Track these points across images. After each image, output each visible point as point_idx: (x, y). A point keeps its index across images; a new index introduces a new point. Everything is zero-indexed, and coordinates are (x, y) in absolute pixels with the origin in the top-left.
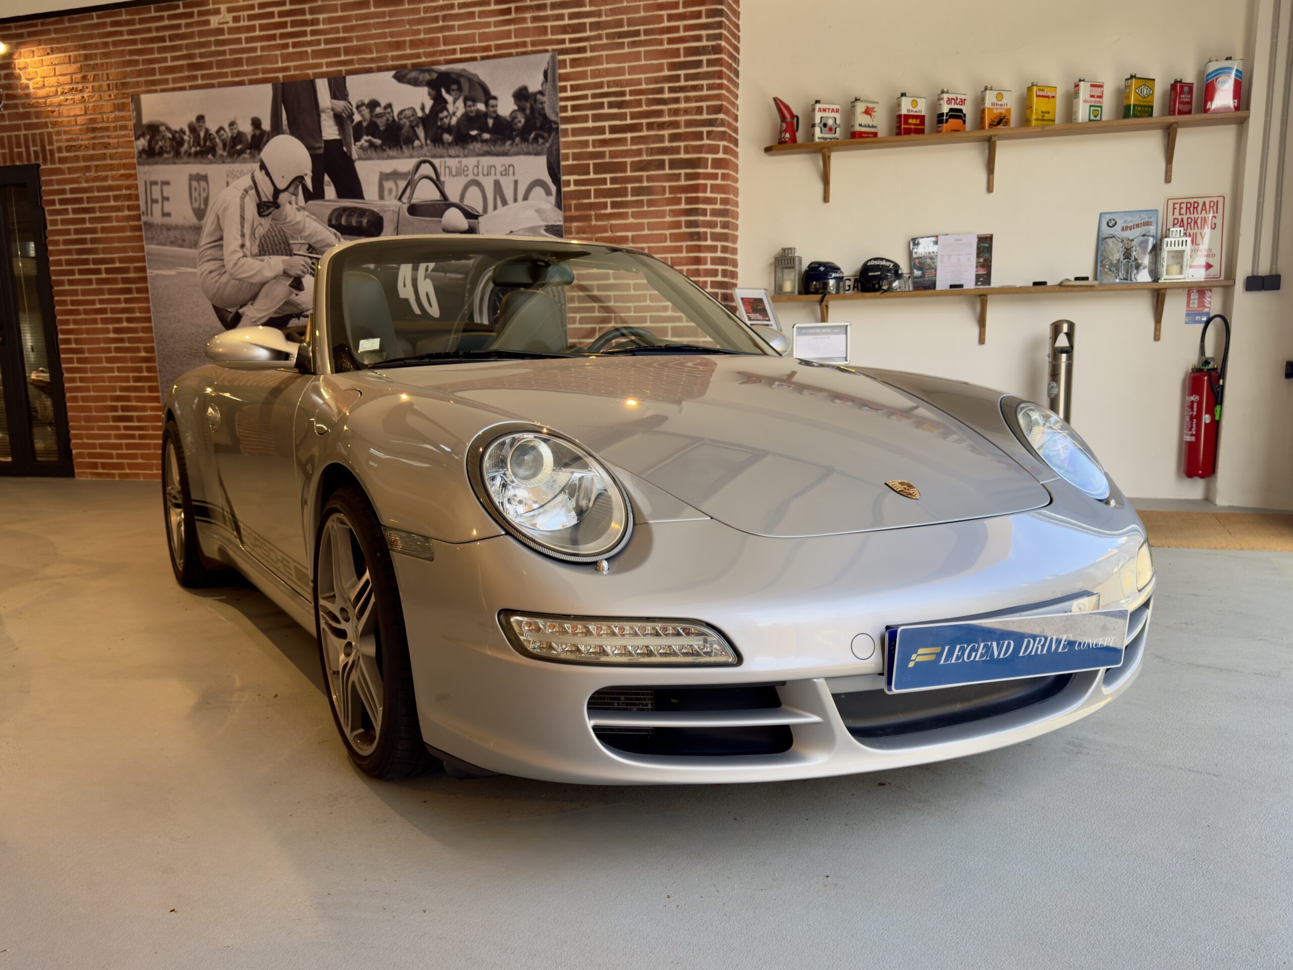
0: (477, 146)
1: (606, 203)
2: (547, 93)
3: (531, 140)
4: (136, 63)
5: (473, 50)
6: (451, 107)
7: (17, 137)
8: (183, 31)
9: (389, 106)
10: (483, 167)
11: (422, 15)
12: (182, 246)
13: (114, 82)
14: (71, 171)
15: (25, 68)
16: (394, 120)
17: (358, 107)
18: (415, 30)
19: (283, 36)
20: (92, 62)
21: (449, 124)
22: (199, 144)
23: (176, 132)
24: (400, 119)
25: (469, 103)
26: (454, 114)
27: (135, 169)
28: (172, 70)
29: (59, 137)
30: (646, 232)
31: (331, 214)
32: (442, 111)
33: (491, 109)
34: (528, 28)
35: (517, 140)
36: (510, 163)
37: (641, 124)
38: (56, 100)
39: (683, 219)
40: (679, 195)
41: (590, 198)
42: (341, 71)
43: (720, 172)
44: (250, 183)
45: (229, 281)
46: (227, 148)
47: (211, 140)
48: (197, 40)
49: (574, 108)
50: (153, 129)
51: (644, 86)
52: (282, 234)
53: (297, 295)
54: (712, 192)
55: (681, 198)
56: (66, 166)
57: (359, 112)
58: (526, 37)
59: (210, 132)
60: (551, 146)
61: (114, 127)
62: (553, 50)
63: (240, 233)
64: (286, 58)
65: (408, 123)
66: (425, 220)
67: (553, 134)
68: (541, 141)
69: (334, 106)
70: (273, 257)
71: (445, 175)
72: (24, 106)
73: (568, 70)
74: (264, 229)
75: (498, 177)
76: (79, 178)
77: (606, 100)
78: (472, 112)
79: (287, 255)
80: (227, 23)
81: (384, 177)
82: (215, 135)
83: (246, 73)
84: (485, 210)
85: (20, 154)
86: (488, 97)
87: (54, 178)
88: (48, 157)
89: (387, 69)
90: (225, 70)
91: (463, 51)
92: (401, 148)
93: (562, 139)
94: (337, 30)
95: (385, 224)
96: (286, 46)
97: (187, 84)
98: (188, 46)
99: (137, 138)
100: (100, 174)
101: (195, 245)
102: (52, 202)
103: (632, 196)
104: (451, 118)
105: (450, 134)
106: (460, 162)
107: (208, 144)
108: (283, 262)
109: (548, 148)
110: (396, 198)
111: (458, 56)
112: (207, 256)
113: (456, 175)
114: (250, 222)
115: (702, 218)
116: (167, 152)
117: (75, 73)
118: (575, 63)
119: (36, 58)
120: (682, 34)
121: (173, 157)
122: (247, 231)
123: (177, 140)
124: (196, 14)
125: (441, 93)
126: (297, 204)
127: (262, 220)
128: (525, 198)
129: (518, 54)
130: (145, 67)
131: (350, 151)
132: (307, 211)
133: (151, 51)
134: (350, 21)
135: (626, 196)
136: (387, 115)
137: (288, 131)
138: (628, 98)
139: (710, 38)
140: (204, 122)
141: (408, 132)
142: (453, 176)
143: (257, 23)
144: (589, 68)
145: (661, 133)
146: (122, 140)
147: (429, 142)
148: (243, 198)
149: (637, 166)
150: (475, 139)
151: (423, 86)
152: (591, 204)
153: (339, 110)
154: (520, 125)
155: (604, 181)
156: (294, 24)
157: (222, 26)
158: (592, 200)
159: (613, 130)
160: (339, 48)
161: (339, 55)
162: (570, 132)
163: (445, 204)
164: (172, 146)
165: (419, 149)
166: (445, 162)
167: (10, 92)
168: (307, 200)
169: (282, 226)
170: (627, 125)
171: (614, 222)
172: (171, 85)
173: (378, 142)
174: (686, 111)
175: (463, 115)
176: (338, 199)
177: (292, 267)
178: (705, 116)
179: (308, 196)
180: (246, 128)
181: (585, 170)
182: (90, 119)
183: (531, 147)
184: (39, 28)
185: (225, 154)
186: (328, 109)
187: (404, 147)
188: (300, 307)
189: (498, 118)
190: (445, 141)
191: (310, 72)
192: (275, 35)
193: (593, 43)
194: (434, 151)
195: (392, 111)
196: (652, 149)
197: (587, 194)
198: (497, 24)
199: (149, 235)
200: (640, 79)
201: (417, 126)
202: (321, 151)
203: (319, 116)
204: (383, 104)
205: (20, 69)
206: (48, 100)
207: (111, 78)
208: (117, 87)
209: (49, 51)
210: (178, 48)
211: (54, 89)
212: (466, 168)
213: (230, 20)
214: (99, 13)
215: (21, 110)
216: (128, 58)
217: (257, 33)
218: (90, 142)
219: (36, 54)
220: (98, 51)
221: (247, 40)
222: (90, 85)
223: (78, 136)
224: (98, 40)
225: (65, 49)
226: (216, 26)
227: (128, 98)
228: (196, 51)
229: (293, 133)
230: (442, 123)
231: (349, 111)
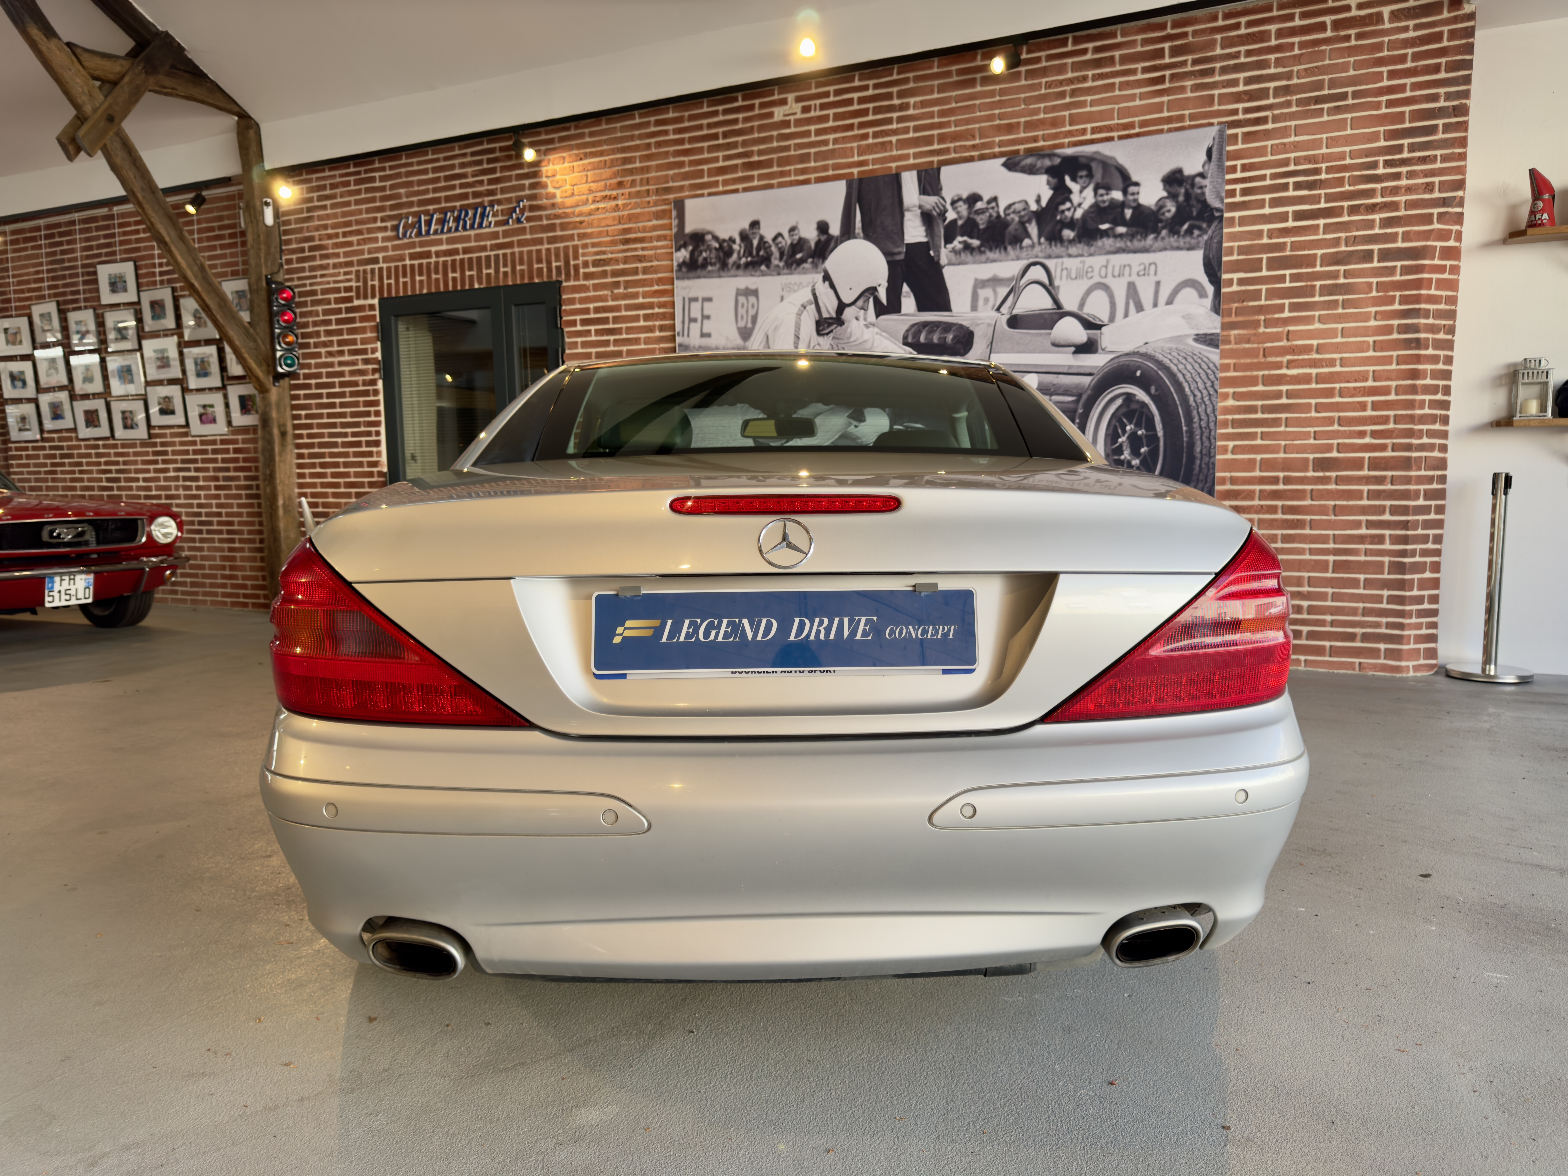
0: (1108, 242)
1: (1284, 304)
2: (1209, 175)
3: (1182, 233)
4: (681, 165)
5: (1110, 129)
6: (1075, 198)
7: (539, 252)
8: (740, 126)
9: (995, 199)
10: (1114, 267)
11: (1043, 91)
13: (654, 187)
14: (596, 287)
15: (554, 176)
16: (999, 216)
17: (953, 203)
18: (1034, 109)
19: (862, 125)
20: (629, 167)
21: (1072, 218)
22: (750, 254)
23: (724, 241)
24: (1006, 215)
25: (1101, 191)
26: (1080, 205)
27: (673, 284)
28: (722, 171)
29: (585, 251)
30: (1339, 340)
31: (908, 331)
32: (1063, 203)
33: (1131, 198)
34: (1187, 99)
35: (1164, 232)
36: (1151, 261)
37: (1342, 207)
38: (584, 209)
39: (1396, 322)
40: (1391, 293)
41: (1260, 299)
42: (932, 162)
43: (1448, 263)
44: (810, 297)
46: (785, 257)
47: (766, 248)
48: (756, 135)
49: (1245, 192)
50: (698, 238)
51: (1348, 161)
54: (1437, 289)
55: (1395, 296)
56: (592, 282)
57: (954, 209)
58: (1184, 110)
59: (765, 240)
60: (1211, 238)
61: (651, 237)
62: (1220, 123)
64: (862, 151)
65: (1017, 219)
66: (1029, 333)
67: (1215, 224)
68: (1196, 232)
69: (923, 203)
71: (1061, 278)
72: (548, 217)
73: (1240, 146)
74: (822, 349)
75: (1134, 278)
76: (605, 295)
77: (1291, 180)
78: (1104, 202)
80: (795, 114)
81: (980, 284)
82: (770, 242)
83: (815, 170)
84: (1112, 319)
85: (540, 270)
86: (1127, 182)
87: (577, 296)
88: (572, 272)
89: (994, 156)
90: (787, 168)
91: (1094, 131)
92: (1005, 249)
93: (1225, 230)
94: (931, 115)
95: (976, 339)
96: (865, 136)
97: (740, 186)
98: (745, 143)
99: (678, 249)
100: (629, 290)
102: (573, 323)
103: (1320, 295)
104: (1075, 210)
105: (1073, 229)
106: (1083, 262)
107: (762, 253)
109: (1206, 241)
110: (992, 309)
111: (1089, 137)
113: (1076, 278)
114: (807, 339)
115: (1423, 321)
116: (712, 265)
117: (611, 179)
118: (1248, 137)
119: (566, 165)
120: (1408, 94)
121: (719, 270)
123: (725, 250)
124: (757, 106)
125: (1064, 181)
126: (865, 319)
127: (821, 339)
128: (1170, 302)
129: (1170, 130)
130: (693, 168)
131: (939, 256)
132: (878, 327)
133: (700, 150)
134: (949, 103)
135: (1313, 296)
136: (991, 211)
137: (862, 235)
138: (1323, 176)
139: (1448, 97)
140: (759, 228)
141: (1016, 230)
142: (1072, 279)
143: (831, 112)
144: (1269, 143)
145: (1370, 217)
146: (659, 251)
147: (1042, 240)
148: (799, 315)
149: (1329, 260)
150: (1105, 234)
151: (1041, 173)
152: (1262, 306)
153: (928, 207)
154: (1168, 215)
155: (1282, 279)
156: (878, 110)
157: (787, 118)
158: (1263, 302)
159: (1298, 216)
160: (933, 136)
161: (932, 144)
162: (1237, 221)
163: (1059, 312)
164: (718, 257)
165: (1030, 249)
166: (1063, 263)
167: (534, 203)
168: (878, 315)
170: (1319, 209)
171: (1291, 328)
172: (721, 188)
173: (976, 243)
174: (1409, 189)
175: (1091, 207)
176: (918, 313)
178: (1436, 195)
179: (881, 310)
180: (810, 234)
181: (1256, 266)
182: (624, 229)
183: (1181, 242)
184: (573, 132)
185: (781, 264)
186: (915, 206)
187: (1009, 248)
189: (1139, 209)
190: (1065, 238)
191: (893, 165)
192: (852, 124)
193: (1276, 112)
194: (1049, 251)
195: (997, 205)
196: (1355, 237)
197: (1256, 295)
198: (1142, 96)
200: (1345, 152)
201: (1029, 221)
202: (901, 257)
203: (902, 216)
204: (985, 198)
205: (547, 177)
206: (578, 210)
207: (651, 182)
208: (658, 192)
209: (582, 156)
210: (734, 145)
211: (584, 197)
212: (1090, 270)
213: (799, 111)
214: (642, 111)
215: (545, 222)
216: (672, 160)
217: (831, 124)
218: (620, 255)
219: (567, 160)
220: (638, 154)
221: (818, 132)
222: (626, 191)
223: (608, 249)
224: (638, 142)
225: (601, 153)
226: (781, 118)
227: (670, 204)
228: (755, 148)
229: (869, 235)
230: (1063, 217)
231: (942, 208)
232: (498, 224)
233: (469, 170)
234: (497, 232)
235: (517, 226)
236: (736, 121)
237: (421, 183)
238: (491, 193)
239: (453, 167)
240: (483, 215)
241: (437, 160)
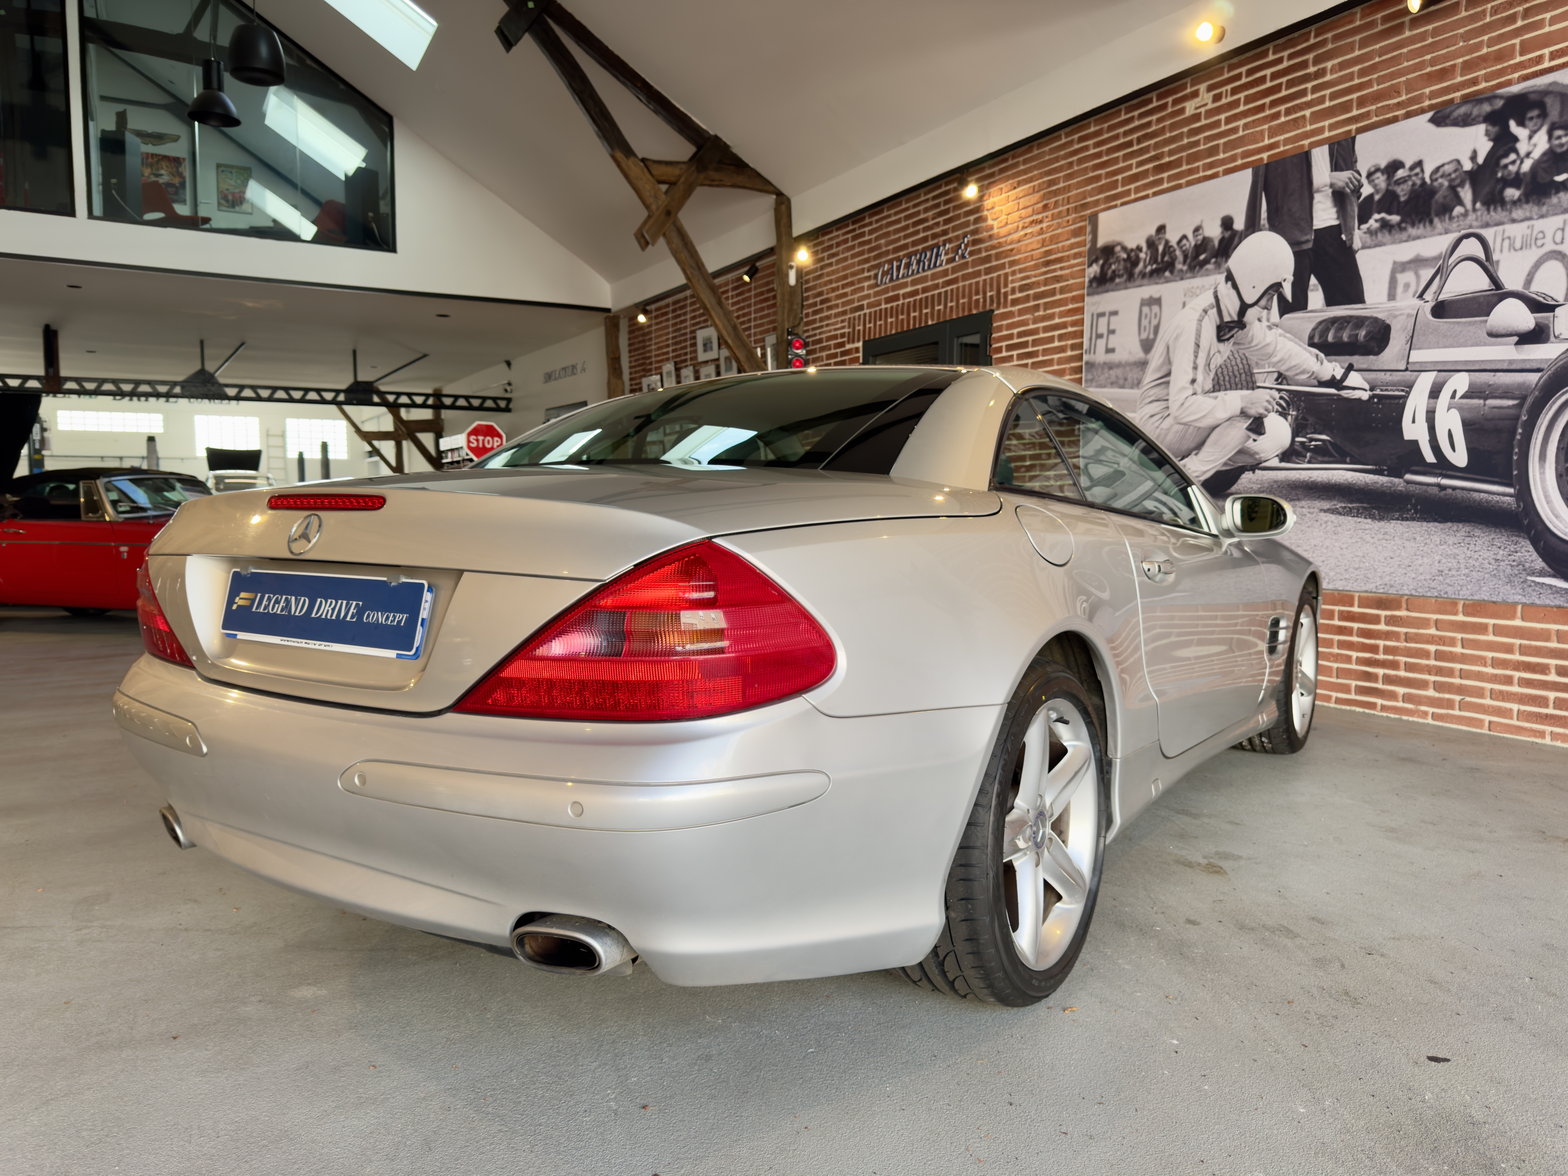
4: (1098, 178)
6: (1523, 146)
7: (977, 284)
8: (1154, 128)
9: (1419, 164)
11: (1488, 19)
12: (1122, 387)
13: (1073, 205)
14: (1020, 312)
15: (993, 208)
16: (1424, 183)
17: (1370, 175)
18: (1476, 43)
19: (1274, 104)
20: (1054, 188)
21: (1518, 172)
22: (1156, 261)
23: (1132, 250)
24: (1433, 180)
25: (1558, 134)
26: (1528, 154)
27: (1084, 301)
28: (1134, 178)
29: (1014, 277)
31: (1314, 329)
32: (1506, 156)
38: (1015, 236)
42: (1350, 131)
44: (1213, 300)
45: (1172, 426)
46: (1188, 260)
47: (1170, 254)
48: (1168, 135)
52: (1245, 362)
53: (1255, 440)
56: (1017, 308)
57: (1371, 182)
59: (1170, 244)
61: (1067, 256)
63: (1192, 365)
64: (1275, 132)
65: (1446, 184)
66: (1458, 323)
69: (1334, 181)
70: (1229, 392)
71: (1501, 251)
72: (987, 249)
74: (1222, 357)
76: (1028, 320)
78: (1561, 146)
79: (1248, 389)
80: (1206, 105)
81: (1399, 267)
82: (1175, 246)
83: (1223, 162)
85: (978, 301)
87: (1005, 322)
88: (1002, 300)
89: (1422, 111)
91: (1556, 54)
92: (1431, 222)
94: (1350, 77)
95: (1393, 334)
96: (1276, 116)
97: (1150, 191)
98: (1157, 146)
99: (1090, 265)
100: (1048, 312)
101: (1138, 384)
104: (1522, 162)
105: (1518, 187)
106: (1532, 227)
107: (1166, 259)
108: (1242, 398)
110: (1414, 296)
111: (1545, 65)
112: (1150, 397)
113: (1521, 248)
114: (1207, 349)
116: (1120, 276)
117: (1037, 203)
119: (1004, 195)
121: (1126, 281)
122: (1201, 362)
123: (1132, 260)
124: (1170, 104)
125: (1507, 127)
126: (1268, 320)
127: (1222, 346)
130: (1108, 180)
131: (1351, 239)
132: (1281, 328)
133: (1116, 161)
134: (1371, 58)
136: (1414, 178)
137: (1267, 226)
140: (1165, 233)
141: (1445, 197)
142: (1515, 250)
143: (1242, 95)
146: (1073, 269)
147: (1478, 205)
148: (1200, 321)
150: (1562, 187)
151: (1479, 123)
153: (1341, 184)
156: (1290, 84)
157: (1198, 111)
160: (1351, 100)
161: (1349, 110)
163: (1498, 294)
164: (1125, 268)
165: (1461, 218)
166: (1504, 231)
167: (977, 237)
168: (1281, 315)
169: (1246, 352)
172: (1133, 196)
173: (1395, 218)
175: (1545, 154)
176: (1326, 308)
177: (1252, 404)
179: (1285, 308)
182: (1046, 252)
185: (1185, 268)
186: (1326, 186)
187: (1436, 220)
188: (1257, 456)
190: (1507, 199)
191: (1306, 142)
192: (1264, 105)
194: (1486, 218)
195: (1422, 171)
199: (1090, 377)
201: (1462, 184)
202: (1310, 245)
203: (1311, 199)
204: (1408, 164)
205: (988, 210)
206: (1009, 238)
207: (1071, 201)
208: (1076, 210)
209: (1015, 185)
210: (1145, 150)
211: (1016, 225)
212: (1541, 235)
213: (1210, 101)
214: (1068, 130)
215: (984, 254)
216: (1091, 174)
217: (1242, 108)
218: (1043, 277)
219: (1004, 191)
220: (1062, 174)
221: (1228, 120)
222: (1049, 213)
223: (1033, 273)
224: (1063, 162)
225: (1030, 180)
226: (1193, 112)
227: (1085, 220)
228: (1166, 149)
229: (1274, 227)
230: (1506, 172)
231: (1356, 183)
232: (949, 261)
233: (930, 214)
234: (947, 270)
235: (962, 261)
236: (1149, 124)
237: (896, 231)
238: (945, 232)
239: (918, 213)
240: (938, 255)
241: (907, 209)
